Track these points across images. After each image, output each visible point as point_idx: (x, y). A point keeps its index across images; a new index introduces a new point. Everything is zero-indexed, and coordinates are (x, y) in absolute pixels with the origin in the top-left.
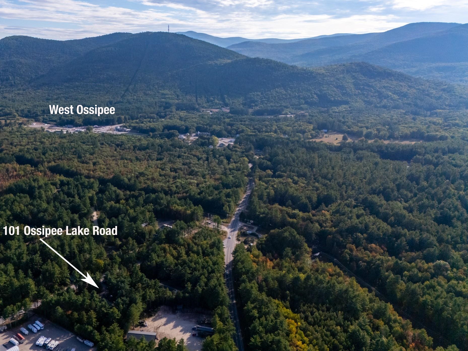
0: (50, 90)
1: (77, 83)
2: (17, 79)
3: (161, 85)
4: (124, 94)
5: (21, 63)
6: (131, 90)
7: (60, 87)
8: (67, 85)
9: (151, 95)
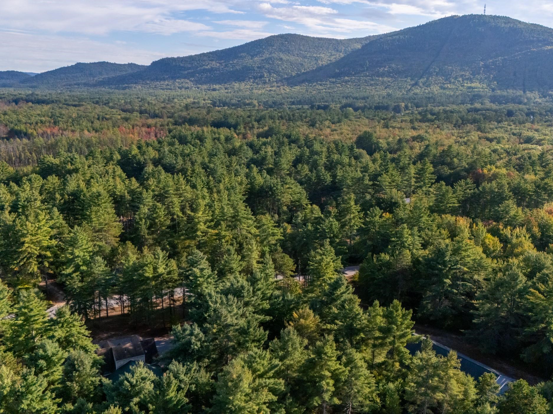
0: (311, 86)
1: (346, 78)
2: (273, 77)
3: (467, 77)
4: (411, 89)
5: (281, 59)
6: (421, 84)
7: (324, 83)
8: (334, 80)
9: (450, 89)
